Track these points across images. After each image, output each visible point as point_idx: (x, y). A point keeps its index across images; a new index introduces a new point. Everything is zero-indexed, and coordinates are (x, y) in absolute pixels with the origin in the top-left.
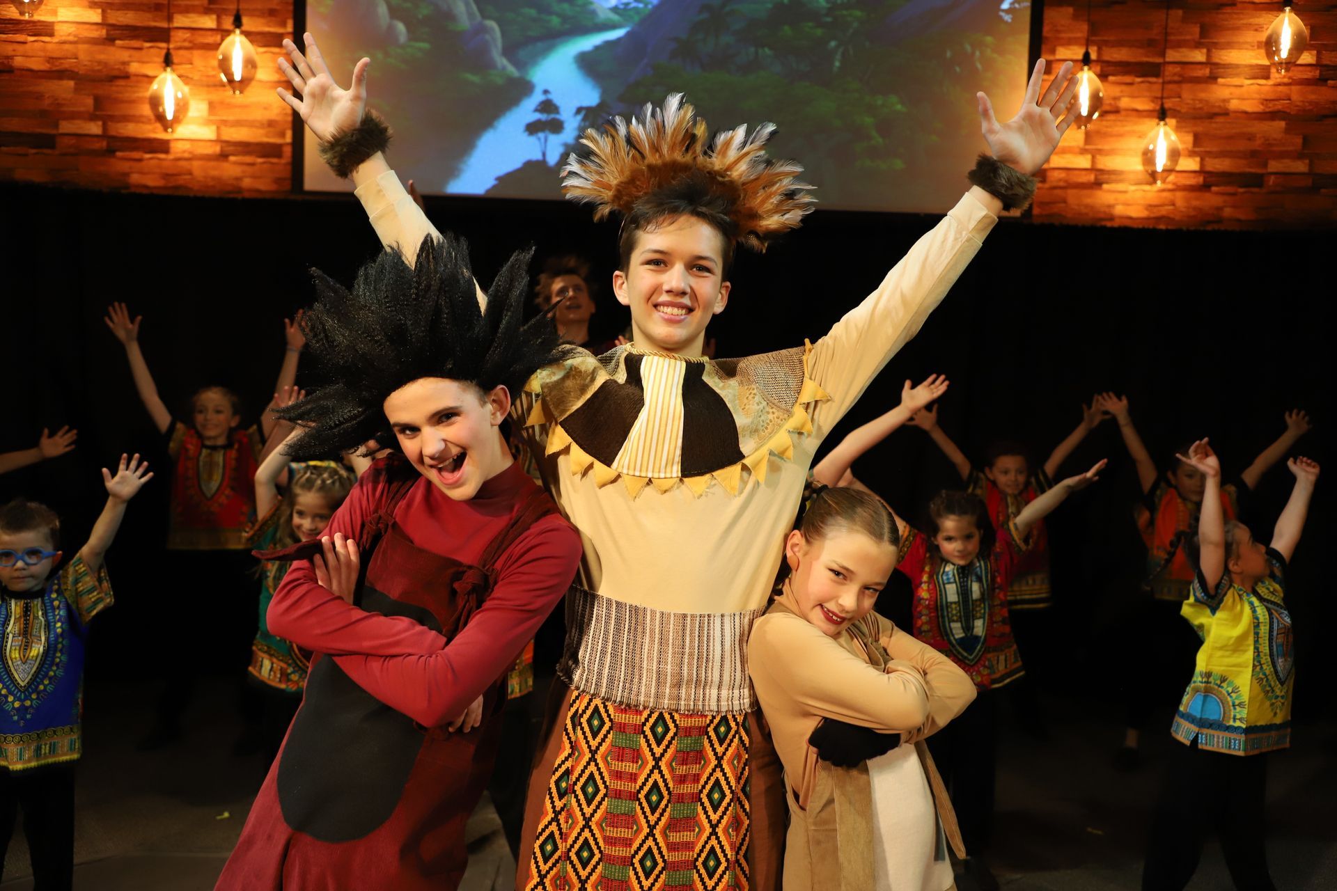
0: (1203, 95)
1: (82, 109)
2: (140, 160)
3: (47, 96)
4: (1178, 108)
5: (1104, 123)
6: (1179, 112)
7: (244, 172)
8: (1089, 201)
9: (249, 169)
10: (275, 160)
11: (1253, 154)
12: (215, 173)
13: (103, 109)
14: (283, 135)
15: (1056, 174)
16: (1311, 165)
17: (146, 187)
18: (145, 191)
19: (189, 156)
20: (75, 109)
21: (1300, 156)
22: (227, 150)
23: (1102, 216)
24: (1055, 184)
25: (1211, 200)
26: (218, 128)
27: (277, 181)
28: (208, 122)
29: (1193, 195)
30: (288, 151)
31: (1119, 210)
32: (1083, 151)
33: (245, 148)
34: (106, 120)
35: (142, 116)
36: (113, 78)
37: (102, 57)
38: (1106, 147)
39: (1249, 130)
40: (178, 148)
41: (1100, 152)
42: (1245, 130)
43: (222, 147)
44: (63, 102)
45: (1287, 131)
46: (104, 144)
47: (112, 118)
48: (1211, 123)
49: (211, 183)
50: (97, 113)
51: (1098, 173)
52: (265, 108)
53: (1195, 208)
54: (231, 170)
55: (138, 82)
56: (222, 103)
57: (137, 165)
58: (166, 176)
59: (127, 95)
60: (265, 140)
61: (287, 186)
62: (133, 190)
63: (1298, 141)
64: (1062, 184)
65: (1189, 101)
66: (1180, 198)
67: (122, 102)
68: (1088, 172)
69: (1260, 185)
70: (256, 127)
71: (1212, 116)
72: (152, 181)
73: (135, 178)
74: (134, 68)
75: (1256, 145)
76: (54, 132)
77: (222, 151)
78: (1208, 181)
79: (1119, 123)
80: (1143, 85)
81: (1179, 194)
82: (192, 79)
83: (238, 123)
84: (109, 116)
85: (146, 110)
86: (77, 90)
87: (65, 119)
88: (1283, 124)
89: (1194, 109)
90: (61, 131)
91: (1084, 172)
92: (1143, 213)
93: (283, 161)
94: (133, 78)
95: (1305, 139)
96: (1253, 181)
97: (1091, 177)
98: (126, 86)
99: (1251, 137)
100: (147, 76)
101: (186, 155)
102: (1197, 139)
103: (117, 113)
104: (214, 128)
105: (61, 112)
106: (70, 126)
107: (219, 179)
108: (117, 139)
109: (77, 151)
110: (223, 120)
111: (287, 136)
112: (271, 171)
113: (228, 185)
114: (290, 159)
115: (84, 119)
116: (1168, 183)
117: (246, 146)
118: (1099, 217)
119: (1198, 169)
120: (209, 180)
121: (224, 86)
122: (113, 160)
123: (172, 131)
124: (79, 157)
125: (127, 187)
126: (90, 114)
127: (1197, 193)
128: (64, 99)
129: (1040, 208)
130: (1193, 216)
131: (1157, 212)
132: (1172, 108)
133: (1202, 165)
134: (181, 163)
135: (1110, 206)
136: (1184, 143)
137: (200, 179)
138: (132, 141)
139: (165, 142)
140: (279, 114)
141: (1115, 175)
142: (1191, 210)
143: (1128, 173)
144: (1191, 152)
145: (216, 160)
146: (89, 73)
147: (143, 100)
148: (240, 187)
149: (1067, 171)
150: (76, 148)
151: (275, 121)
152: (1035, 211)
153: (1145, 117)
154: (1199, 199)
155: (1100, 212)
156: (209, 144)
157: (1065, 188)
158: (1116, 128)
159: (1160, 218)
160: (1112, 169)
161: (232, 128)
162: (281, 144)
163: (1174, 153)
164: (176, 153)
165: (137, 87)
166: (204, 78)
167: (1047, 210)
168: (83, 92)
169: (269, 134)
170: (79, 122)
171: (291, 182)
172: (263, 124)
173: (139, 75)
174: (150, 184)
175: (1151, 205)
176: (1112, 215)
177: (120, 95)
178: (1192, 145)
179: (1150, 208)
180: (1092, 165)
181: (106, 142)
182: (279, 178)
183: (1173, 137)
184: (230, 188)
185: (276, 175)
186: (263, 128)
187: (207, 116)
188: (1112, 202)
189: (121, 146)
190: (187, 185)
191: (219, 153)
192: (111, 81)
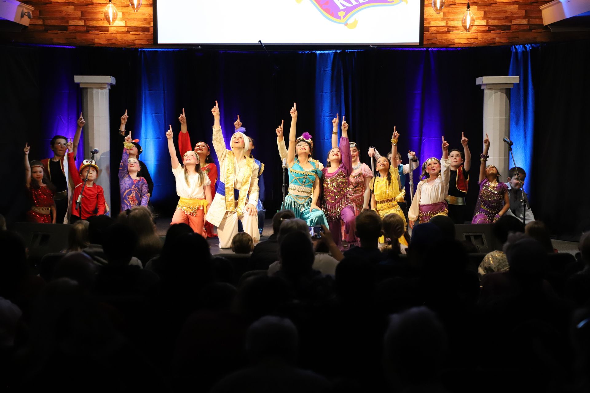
1: (77, 16)
2: (98, 34)
3: (65, 11)
4: (478, 2)
5: (450, 9)
6: (478, 3)
7: (135, 38)
8: (445, 38)
9: (136, 36)
10: (147, 33)
11: (507, 18)
12: (125, 38)
13: (84, 16)
14: (150, 24)
15: (433, 29)
16: (528, 21)
17: (101, 44)
18: (100, 46)
19: (116, 32)
20: (74, 16)
21: (524, 18)
22: (129, 30)
24: (432, 32)
25: (491, 36)
26: (126, 22)
27: (148, 40)
28: (122, 20)
29: (484, 34)
30: (152, 30)
31: (457, 41)
32: (442, 20)
33: (136, 29)
34: (86, 20)
35: (99, 18)
38: (451, 18)
39: (505, 9)
40: (112, 29)
41: (449, 19)
42: (503, 9)
43: (127, 29)
44: (70, 14)
45: (519, 9)
47: (87, 19)
48: (490, 7)
49: (124, 42)
50: (82, 17)
51: (448, 27)
52: (143, 14)
53: (485, 39)
54: (131, 37)
55: (96, 6)
56: (127, 12)
57: (97, 36)
58: (108, 40)
59: (93, 10)
60: (143, 26)
61: (152, 42)
62: (96, 46)
63: (523, 12)
64: (435, 32)
66: (479, 36)
67: (91, 13)
68: (445, 27)
69: (509, 30)
70: (140, 21)
71: (490, 4)
72: (103, 42)
73: (97, 41)
74: (95, 1)
75: (508, 14)
76: (67, 25)
78: (490, 29)
79: (456, 8)
81: (479, 34)
82: (116, 4)
83: (133, 20)
84: (87, 18)
85: (103, 16)
86: (75, 9)
87: (71, 20)
88: (517, 6)
90: (69, 24)
91: (443, 27)
92: (466, 42)
93: (150, 33)
94: (95, 4)
95: (526, 11)
96: (506, 28)
97: (446, 29)
98: (92, 7)
99: (505, 12)
100: (100, 3)
101: (115, 32)
102: (485, 13)
103: (89, 17)
104: (124, 22)
105: (69, 17)
106: (72, 22)
107: (127, 41)
108: (90, 27)
109: (75, 31)
110: (128, 19)
111: (151, 24)
112: (146, 37)
113: (130, 42)
114: (153, 33)
115: (77, 20)
116: (475, 30)
117: (136, 28)
118: (449, 44)
119: (486, 24)
120: (123, 41)
121: (128, 6)
122: (89, 34)
123: (111, 24)
124: (76, 34)
125: (94, 44)
126: (80, 18)
127: (486, 33)
128: (70, 13)
129: (427, 41)
130: (484, 42)
131: (471, 41)
132: (475, 2)
133: (487, 23)
134: (113, 35)
135: (453, 40)
136: (481, 15)
137: (120, 40)
138: (95, 27)
139: (108, 27)
140: (148, 16)
141: (455, 28)
142: (484, 40)
143: (460, 27)
144: (483, 18)
145: (126, 33)
146: (79, 3)
147: (99, 12)
148: (135, 43)
149: (437, 27)
150: (75, 30)
151: (146, 19)
152: (425, 42)
153: (465, 6)
154: (486, 36)
155: (450, 42)
156: (123, 28)
157: (436, 33)
158: (455, 11)
159: (472, 43)
160: (454, 25)
161: (131, 22)
162: (149, 27)
163: (473, 20)
164: (111, 31)
165: (96, 7)
166: (120, 4)
167: (430, 42)
168: (77, 10)
169: (145, 24)
170: (76, 21)
171: (153, 41)
172: (142, 20)
173: (97, 3)
174: (102, 43)
175: (469, 39)
176: (454, 43)
177: (90, 11)
178: (483, 16)
179: (468, 40)
180: (446, 24)
181: (85, 28)
182: (149, 40)
183: (472, 15)
184: (131, 44)
185: (147, 38)
186: (142, 21)
187: (122, 17)
188: (454, 38)
189: (91, 29)
190: (115, 43)
191: (126, 31)
192: (87, 6)
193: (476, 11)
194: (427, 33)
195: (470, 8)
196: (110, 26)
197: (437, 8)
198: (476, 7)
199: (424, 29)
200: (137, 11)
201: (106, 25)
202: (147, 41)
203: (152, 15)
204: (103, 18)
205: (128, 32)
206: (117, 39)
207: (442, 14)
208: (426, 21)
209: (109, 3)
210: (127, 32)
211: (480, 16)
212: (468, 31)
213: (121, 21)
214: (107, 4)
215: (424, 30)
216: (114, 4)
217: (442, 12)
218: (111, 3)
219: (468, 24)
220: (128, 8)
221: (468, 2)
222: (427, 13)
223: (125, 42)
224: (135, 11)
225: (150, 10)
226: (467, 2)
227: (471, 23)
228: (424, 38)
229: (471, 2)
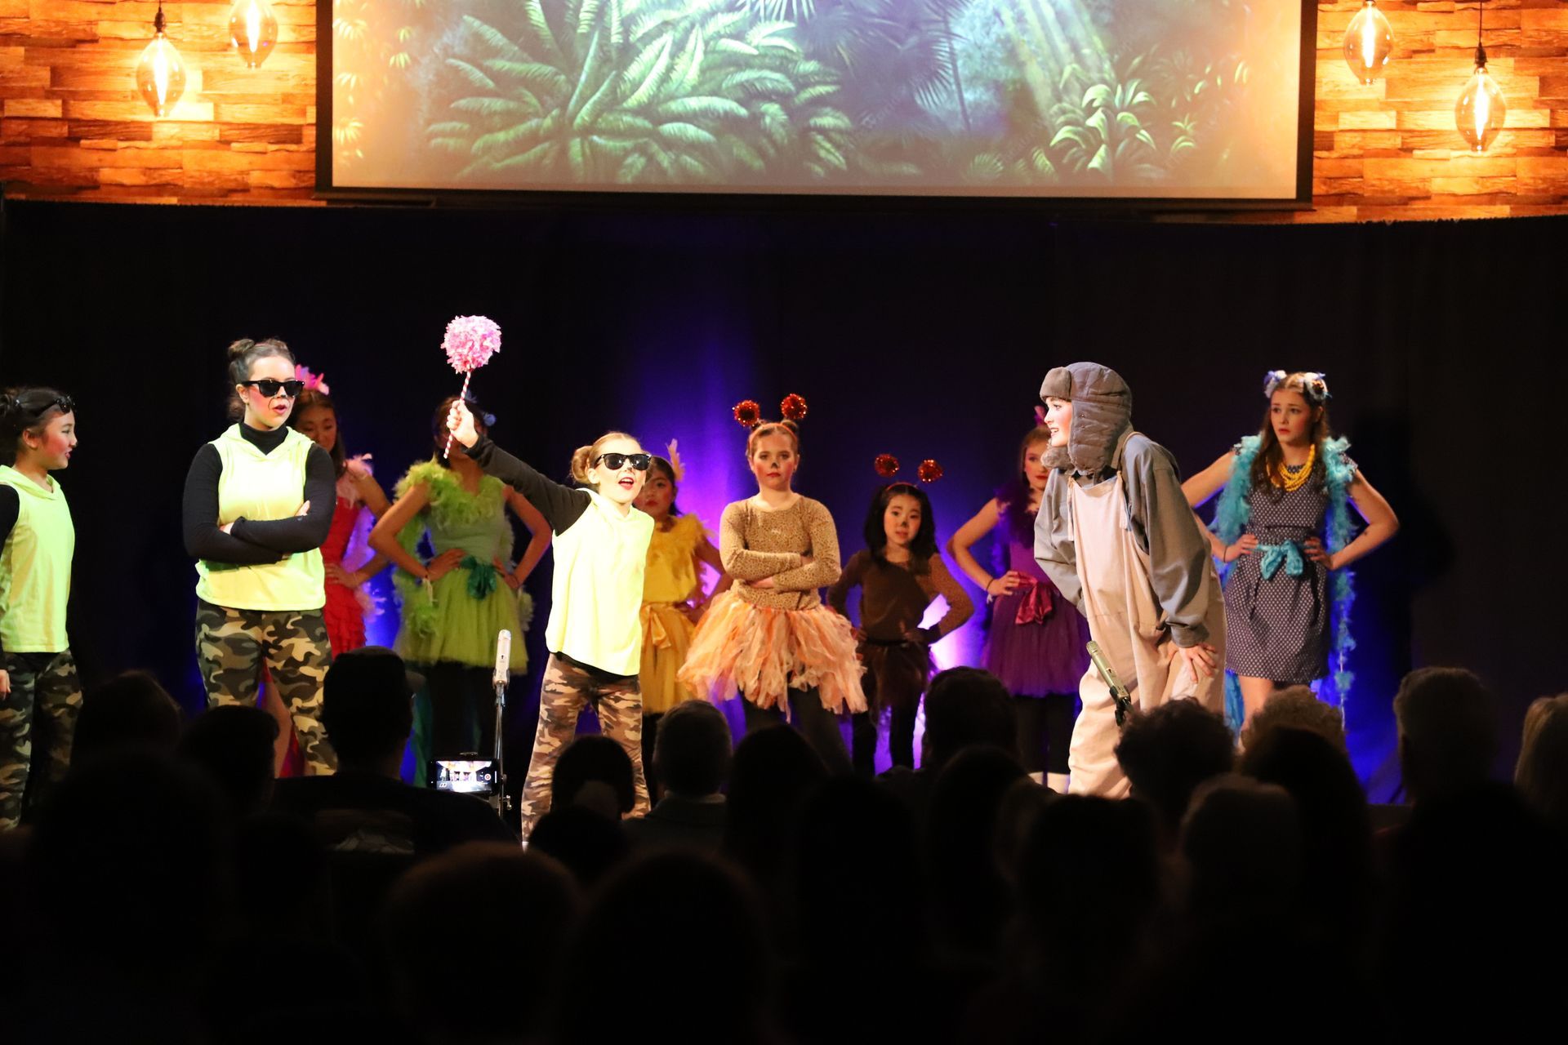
0: (1552, 24)
1: (34, 84)
2: (114, 150)
4: (1517, 44)
5: (1413, 66)
6: (1519, 47)
7: (250, 163)
8: (1393, 173)
9: (255, 158)
10: (293, 147)
12: (213, 166)
13: (60, 84)
14: (303, 113)
15: (1349, 139)
17: (122, 186)
18: (119, 193)
19: (180, 143)
20: (26, 84)
22: (229, 134)
23: (1414, 193)
24: (1346, 152)
26: (216, 106)
27: (297, 174)
28: (204, 97)
29: (1542, 160)
30: (310, 135)
31: (1437, 185)
32: (1384, 106)
33: (253, 131)
34: (66, 98)
35: (118, 92)
36: (76, 43)
37: (61, 15)
38: (1417, 99)
40: (164, 133)
41: (1408, 105)
43: (221, 131)
44: (11, 75)
46: (65, 130)
47: (74, 95)
48: (1564, 61)
49: (206, 180)
50: (55, 89)
51: (1406, 135)
52: (279, 79)
53: (1544, 180)
54: (234, 161)
55: (109, 46)
56: (221, 72)
57: (107, 156)
58: (147, 170)
59: (95, 64)
60: (281, 120)
61: (310, 180)
62: (104, 193)
64: (1356, 152)
65: (1532, 33)
66: (1524, 167)
67: (90, 74)
68: (1394, 133)
70: (267, 104)
71: (1564, 52)
72: (129, 177)
73: (106, 175)
74: (104, 29)
77: (221, 135)
78: (1562, 141)
79: (1433, 66)
80: (1466, 12)
81: (1522, 161)
82: (181, 41)
83: (244, 99)
84: (70, 91)
85: (132, 84)
86: (28, 60)
87: (12, 98)
89: (1540, 43)
90: (7, 114)
91: (1386, 135)
92: (1473, 189)
93: (303, 148)
94: (102, 42)
97: (1397, 142)
98: (94, 52)
100: (122, 39)
101: (174, 143)
102: (1545, 83)
103: (81, 89)
104: (211, 105)
105: (5, 88)
106: (18, 106)
107: (219, 174)
108: (82, 123)
109: (28, 139)
110: (222, 95)
111: (308, 114)
112: (288, 161)
113: (228, 180)
114: (314, 145)
115: (39, 97)
116: (1506, 145)
117: (254, 129)
118: (1410, 195)
119: (1546, 124)
120: (205, 174)
121: (225, 50)
122: (75, 151)
123: (162, 112)
124: (33, 148)
125: (95, 186)
126: (47, 92)
127: (1548, 159)
128: (12, 72)
129: (1325, 184)
130: (1545, 190)
131: (1490, 187)
132: (1509, 43)
133: (1553, 118)
134: (168, 153)
135: (1424, 180)
136: (1528, 90)
137: (197, 174)
138: (102, 126)
139: (149, 125)
140: (297, 85)
141: (1432, 137)
142: (1540, 182)
143: (1451, 132)
144: (1536, 101)
145: (216, 148)
146: (45, 36)
147: (119, 71)
148: (247, 184)
149: (1361, 134)
150: (28, 135)
151: (292, 95)
152: (1318, 189)
153: (1470, 56)
154: (1547, 166)
155: (1410, 188)
156: (205, 126)
157: (1361, 156)
158: (1431, 74)
159: (1497, 193)
160: (1427, 128)
161: (236, 106)
162: (299, 128)
163: (1499, 108)
164: (161, 140)
165: (108, 53)
166: (197, 40)
167: (1335, 188)
168: (37, 61)
169: (285, 113)
170: (30, 101)
171: (313, 175)
172: (276, 100)
173: (110, 38)
174: (127, 181)
175: (1482, 177)
176: (1428, 191)
177: (84, 65)
178: (1537, 93)
179: (1481, 181)
180: (1398, 124)
181: (67, 127)
182: (299, 172)
183: (1495, 88)
184: (232, 185)
185: (297, 169)
186: (277, 104)
187: (204, 90)
188: (1427, 174)
189: (88, 131)
190: (176, 182)
191: (218, 138)
192: (74, 46)
193: (1511, 76)
194: (1324, 154)
195: (1486, 65)
196: (158, 119)
197: (1363, 63)
198: (1511, 61)
199: (1315, 140)
200: (256, 66)
201: (143, 115)
202: (294, 177)
203: (314, 82)
204: (133, 91)
205: (225, 143)
206: (181, 168)
207: (1380, 85)
208: (1321, 113)
209: (156, 37)
210: (220, 142)
211: (1523, 95)
212: (1479, 148)
213: (199, 101)
214: (149, 40)
215: (1315, 146)
216: (173, 40)
217: (1384, 80)
218: (163, 37)
219: (1480, 126)
220: (225, 56)
221: (1480, 44)
222: (1324, 81)
223: (211, 179)
224: (250, 66)
225: (307, 64)
226: (1476, 44)
227: (1490, 121)
228: (1315, 173)
229: (1491, 43)
